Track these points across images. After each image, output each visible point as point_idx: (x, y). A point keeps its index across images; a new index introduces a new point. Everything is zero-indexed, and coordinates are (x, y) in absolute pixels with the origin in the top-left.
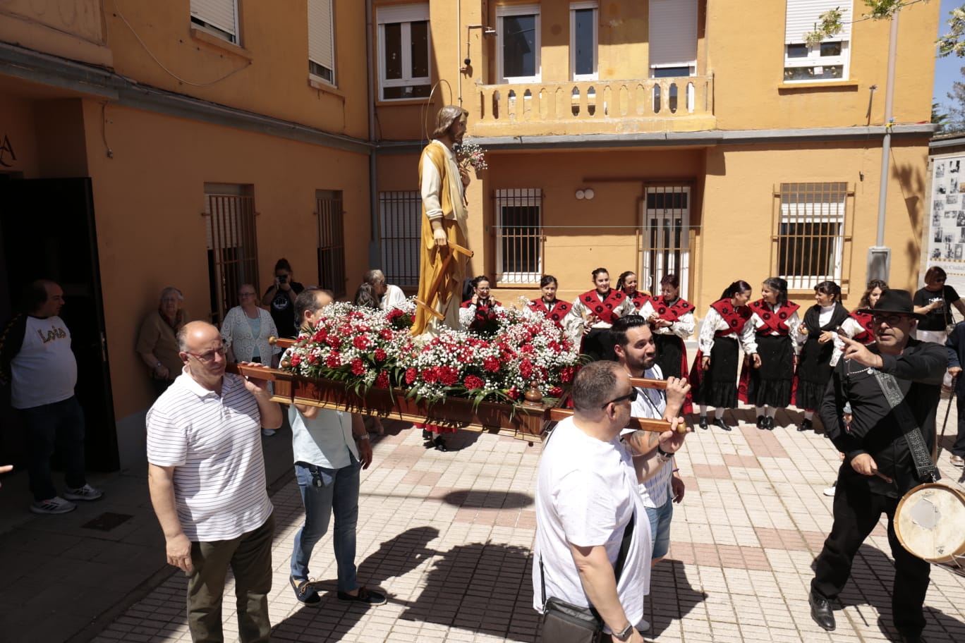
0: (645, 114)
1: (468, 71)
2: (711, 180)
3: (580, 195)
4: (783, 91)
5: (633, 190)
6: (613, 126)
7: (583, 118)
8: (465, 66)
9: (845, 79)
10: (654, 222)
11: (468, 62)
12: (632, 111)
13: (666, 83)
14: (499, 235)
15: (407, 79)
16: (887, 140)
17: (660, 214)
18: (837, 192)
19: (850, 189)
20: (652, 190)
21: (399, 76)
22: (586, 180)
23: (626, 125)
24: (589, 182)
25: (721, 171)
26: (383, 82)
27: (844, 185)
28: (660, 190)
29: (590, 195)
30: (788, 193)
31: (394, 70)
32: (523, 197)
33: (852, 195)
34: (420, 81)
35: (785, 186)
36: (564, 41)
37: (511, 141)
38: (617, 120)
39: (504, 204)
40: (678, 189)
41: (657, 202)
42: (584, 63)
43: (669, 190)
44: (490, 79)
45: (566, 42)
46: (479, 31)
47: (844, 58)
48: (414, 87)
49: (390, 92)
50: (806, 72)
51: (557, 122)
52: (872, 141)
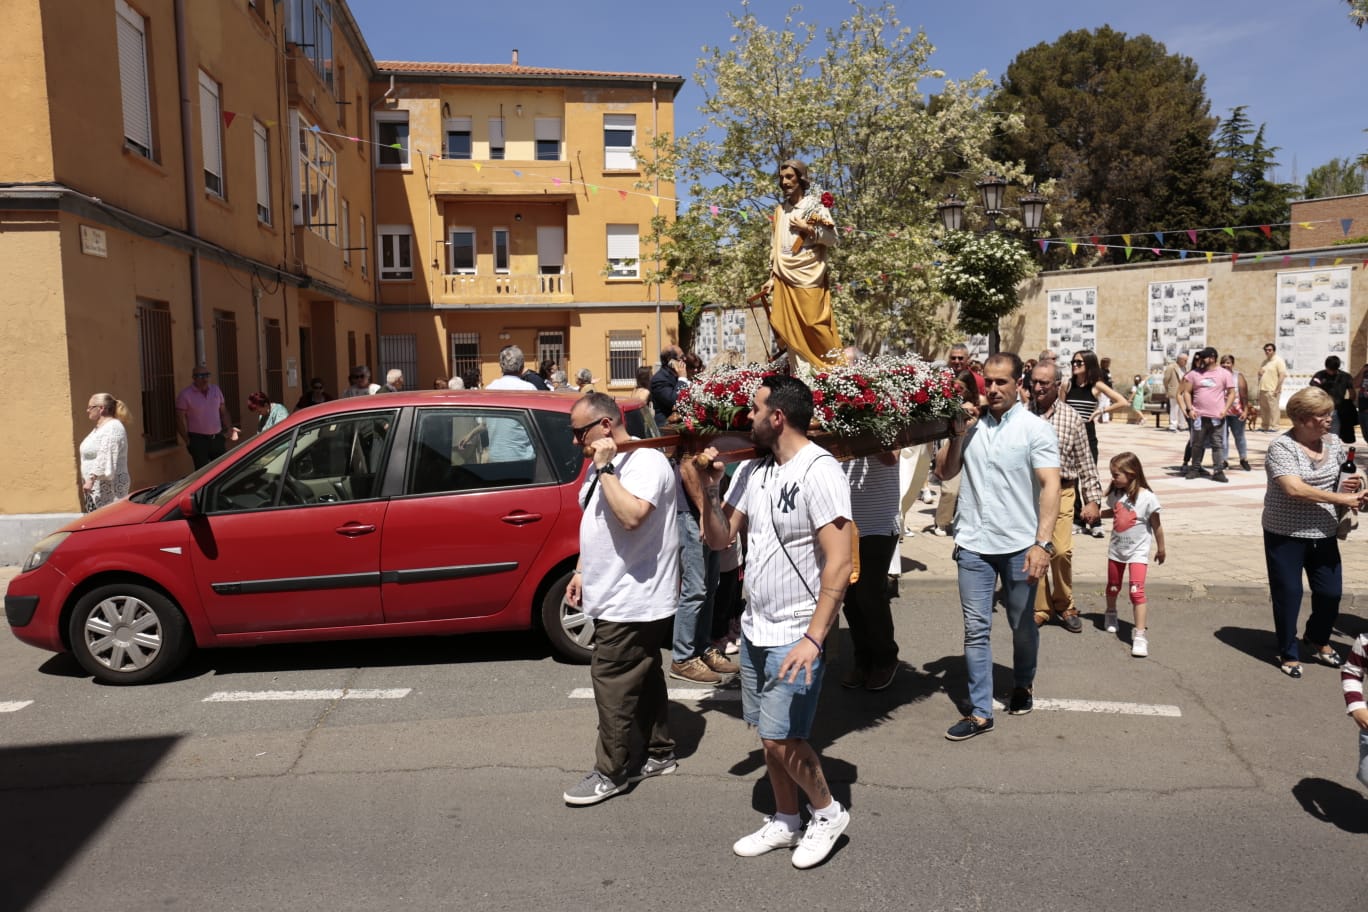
0: (537, 293)
1: (436, 266)
2: (573, 330)
3: (502, 337)
4: (608, 283)
5: (532, 333)
6: (520, 299)
7: (503, 295)
8: (434, 263)
9: (637, 278)
10: (544, 352)
11: (436, 261)
12: (530, 292)
13: (548, 277)
14: (454, 360)
15: (397, 268)
16: (658, 309)
17: (547, 347)
18: (637, 335)
19: (643, 333)
20: (542, 334)
21: (393, 266)
22: (505, 328)
23: (527, 299)
24: (506, 329)
25: (578, 324)
26: (382, 269)
27: (640, 331)
28: (547, 334)
29: (507, 337)
30: (613, 335)
31: (388, 262)
32: (468, 338)
33: (644, 336)
34: (406, 270)
35: (611, 332)
36: (489, 252)
37: (463, 306)
38: (521, 296)
39: (457, 343)
40: (556, 333)
41: (545, 340)
42: (502, 263)
43: (552, 333)
44: (448, 272)
45: (491, 252)
46: (442, 244)
47: (636, 267)
48: (402, 273)
49: (386, 275)
50: (619, 273)
51: (489, 296)
52: (650, 309)
